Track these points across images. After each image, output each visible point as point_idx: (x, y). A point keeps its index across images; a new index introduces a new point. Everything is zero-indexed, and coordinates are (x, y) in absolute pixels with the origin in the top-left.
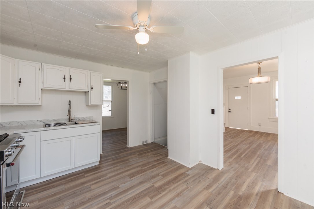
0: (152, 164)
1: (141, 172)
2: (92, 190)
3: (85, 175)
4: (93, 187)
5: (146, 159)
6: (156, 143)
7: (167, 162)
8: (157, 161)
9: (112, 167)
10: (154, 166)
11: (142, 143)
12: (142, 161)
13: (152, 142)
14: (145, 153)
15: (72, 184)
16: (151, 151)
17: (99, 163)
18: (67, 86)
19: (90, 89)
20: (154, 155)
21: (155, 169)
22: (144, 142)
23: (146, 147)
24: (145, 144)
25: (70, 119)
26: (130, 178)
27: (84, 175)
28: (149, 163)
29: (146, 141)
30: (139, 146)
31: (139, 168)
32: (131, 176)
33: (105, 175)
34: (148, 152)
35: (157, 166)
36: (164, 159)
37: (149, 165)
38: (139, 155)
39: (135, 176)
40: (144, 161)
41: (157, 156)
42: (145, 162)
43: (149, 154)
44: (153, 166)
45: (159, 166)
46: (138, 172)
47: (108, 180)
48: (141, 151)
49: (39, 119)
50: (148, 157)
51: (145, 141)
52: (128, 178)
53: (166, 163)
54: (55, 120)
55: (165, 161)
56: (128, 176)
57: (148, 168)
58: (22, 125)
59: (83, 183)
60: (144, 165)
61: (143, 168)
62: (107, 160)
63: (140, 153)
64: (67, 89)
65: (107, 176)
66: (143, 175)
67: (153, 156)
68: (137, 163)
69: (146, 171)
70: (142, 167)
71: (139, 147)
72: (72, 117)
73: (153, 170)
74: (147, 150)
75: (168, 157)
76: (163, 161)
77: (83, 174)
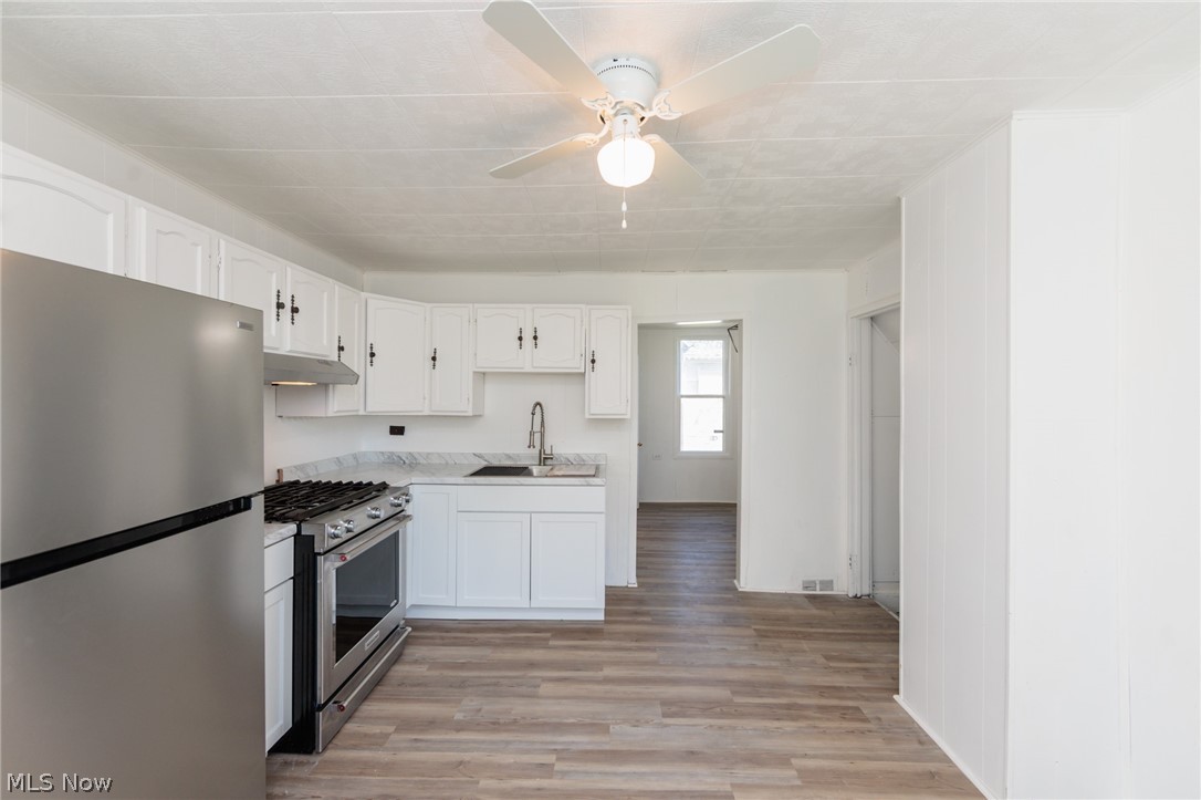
0: (789, 696)
1: (718, 709)
2: (538, 697)
3: (551, 643)
4: (545, 689)
5: (774, 664)
6: (876, 605)
7: (879, 719)
8: (822, 695)
9: (634, 644)
10: (792, 712)
11: (806, 588)
12: (753, 667)
13: (856, 597)
14: (795, 635)
15: (509, 655)
16: (827, 637)
17: (606, 615)
18: (527, 360)
19: (589, 364)
20: (828, 658)
21: (789, 726)
22: (814, 582)
23: (814, 611)
24: (818, 592)
25: (544, 459)
26: (665, 715)
27: (547, 639)
28: (776, 687)
29: (828, 584)
30: (786, 594)
31: (720, 693)
32: (674, 709)
33: (598, 666)
34: (808, 637)
35: (806, 718)
36: (867, 699)
37: (774, 695)
38: (762, 635)
39: (684, 716)
40: (761, 668)
41: (838, 671)
42: (761, 675)
43: (805, 645)
44: (789, 707)
45: (817, 723)
46: (708, 708)
47: (597, 688)
48: (785, 619)
49: (477, 452)
50: (792, 658)
51: (821, 582)
52: (659, 710)
53: (866, 720)
54: (509, 457)
55: (867, 709)
56: (665, 703)
57: (759, 705)
58: (447, 463)
59: (532, 665)
60: (752, 687)
61: (739, 700)
62: (636, 613)
63: (769, 628)
64: (528, 369)
65: (601, 670)
66: (720, 728)
67: (823, 660)
68: (731, 666)
69: (742, 715)
70: (734, 693)
71: (787, 599)
72: (548, 452)
73: (777, 724)
74: (810, 625)
75: (895, 697)
76: (857, 709)
77: (549, 635)
